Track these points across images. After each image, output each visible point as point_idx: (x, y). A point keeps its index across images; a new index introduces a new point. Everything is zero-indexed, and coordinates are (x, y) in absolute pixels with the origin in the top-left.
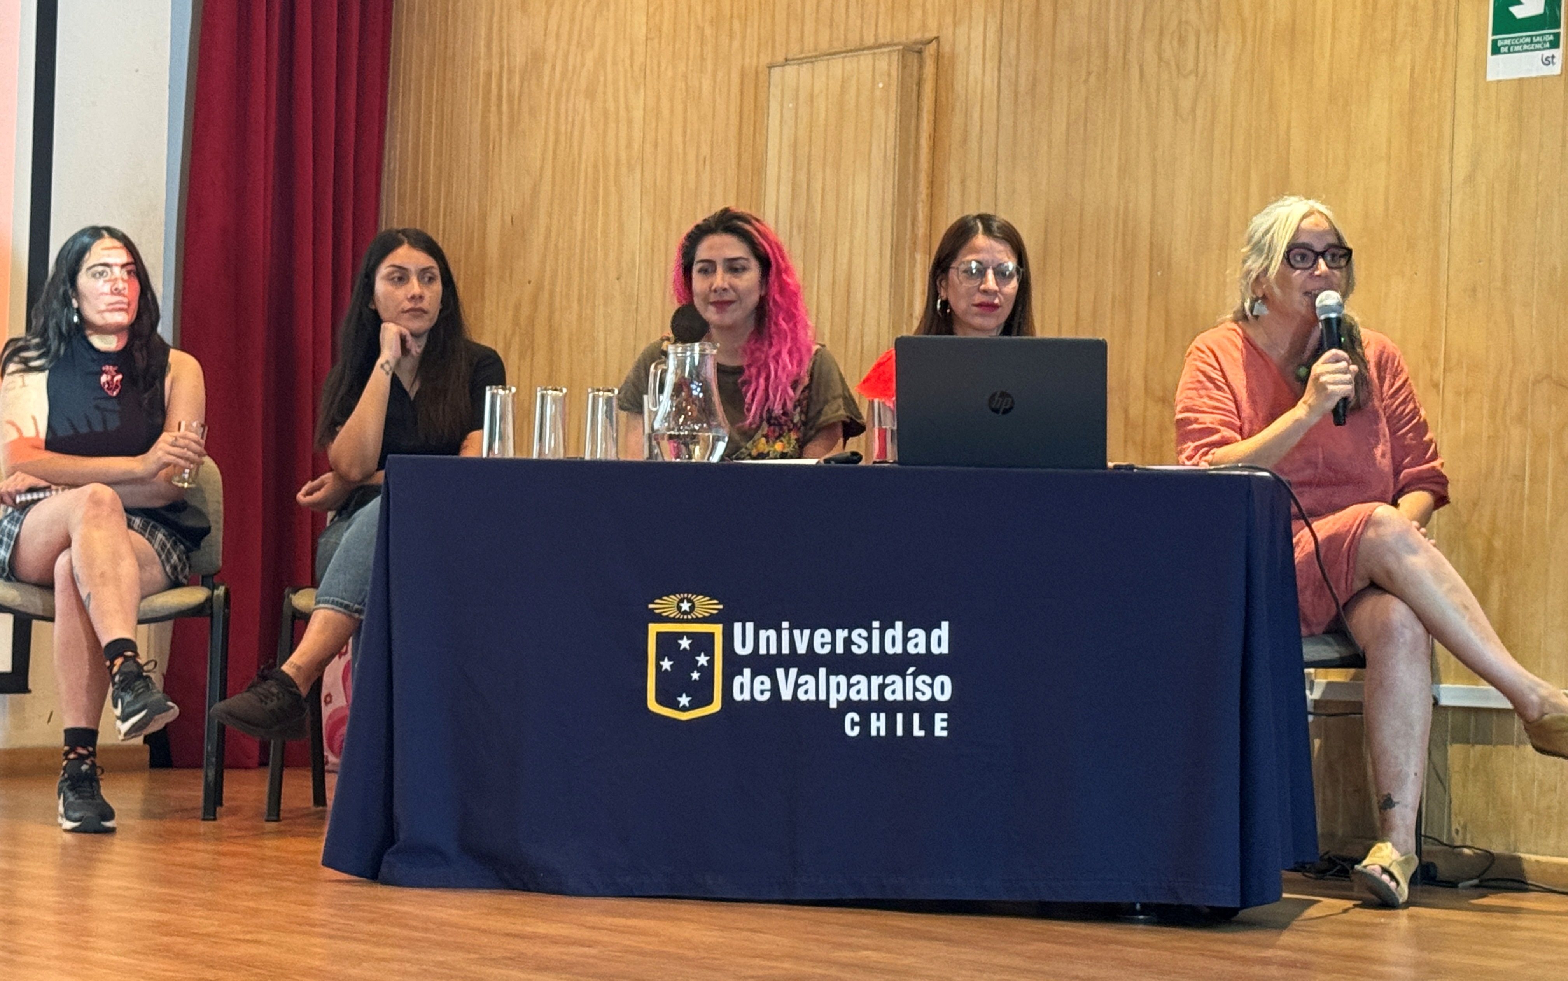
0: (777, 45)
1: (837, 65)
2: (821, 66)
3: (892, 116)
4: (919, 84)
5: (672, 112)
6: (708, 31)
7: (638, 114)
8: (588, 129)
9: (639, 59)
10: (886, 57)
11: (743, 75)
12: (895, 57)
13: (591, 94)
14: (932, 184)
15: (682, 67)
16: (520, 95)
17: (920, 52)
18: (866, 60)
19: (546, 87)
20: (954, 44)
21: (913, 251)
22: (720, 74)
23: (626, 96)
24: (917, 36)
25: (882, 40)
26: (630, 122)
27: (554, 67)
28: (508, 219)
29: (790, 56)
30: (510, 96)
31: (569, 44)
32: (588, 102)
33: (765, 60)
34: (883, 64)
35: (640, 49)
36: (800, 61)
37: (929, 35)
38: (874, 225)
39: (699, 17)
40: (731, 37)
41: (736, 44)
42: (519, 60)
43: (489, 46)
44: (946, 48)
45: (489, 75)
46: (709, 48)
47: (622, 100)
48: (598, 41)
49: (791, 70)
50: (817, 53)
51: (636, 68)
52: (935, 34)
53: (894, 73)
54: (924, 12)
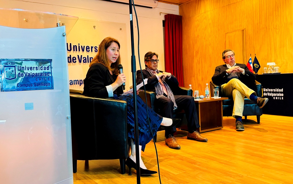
0: (226, 31)
1: (234, 33)
4: (244, 33)
5: (214, 39)
6: (217, 31)
8: (204, 42)
11: (222, 35)
12: (241, 31)
15: (215, 35)
19: (199, 38)
21: (244, 51)
26: (209, 41)
28: (196, 51)
30: (195, 39)
31: (202, 34)
32: (204, 39)
40: (220, 31)
43: (193, 35)
48: (205, 33)
50: (231, 32)
51: (209, 36)
52: (245, 28)
54: (243, 26)
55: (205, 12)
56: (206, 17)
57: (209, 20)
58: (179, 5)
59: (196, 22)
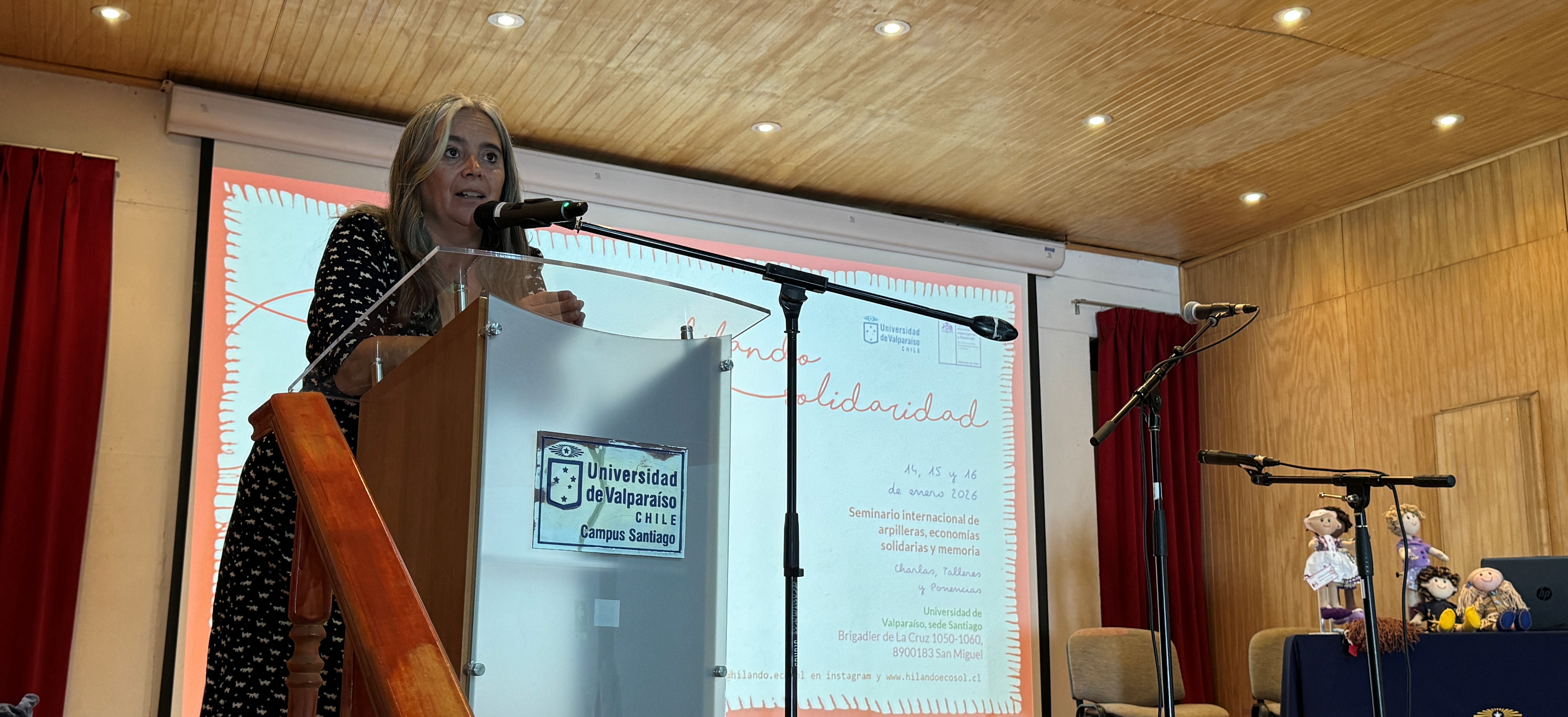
0: (1435, 403)
1: (1478, 411)
2: (1467, 412)
3: (1517, 434)
4: (1530, 417)
5: (1372, 443)
6: (1390, 400)
7: (1351, 447)
8: (1321, 455)
9: (1349, 418)
10: (1509, 404)
11: (1415, 420)
12: (1514, 403)
13: (1321, 438)
14: (1545, 470)
15: (1376, 419)
16: (1278, 443)
17: (1528, 400)
18: (1495, 408)
19: (1293, 437)
20: (1550, 393)
21: (1538, 508)
22: (1400, 422)
23: (1343, 439)
24: (1524, 391)
25: (1501, 395)
26: (1347, 451)
27: (1297, 426)
28: (1277, 506)
29: (1443, 409)
30: (1272, 442)
31: (1305, 413)
32: (1320, 443)
33: (1428, 411)
34: (1507, 407)
35: (1349, 413)
36: (1453, 410)
37: (1533, 390)
38: (1512, 495)
39: (1384, 394)
40: (1405, 401)
41: (1408, 405)
42: (1275, 424)
43: (1257, 418)
44: (1544, 396)
45: (1258, 433)
46: (1391, 408)
47: (1340, 439)
48: (1322, 411)
49: (1448, 417)
50: (1461, 405)
51: (1348, 424)
52: (1537, 389)
53: (1515, 411)
54: (1527, 377)
55: (1319, 303)
56: (1323, 325)
57: (1341, 343)
58: (1182, 263)
59: (1273, 349)
